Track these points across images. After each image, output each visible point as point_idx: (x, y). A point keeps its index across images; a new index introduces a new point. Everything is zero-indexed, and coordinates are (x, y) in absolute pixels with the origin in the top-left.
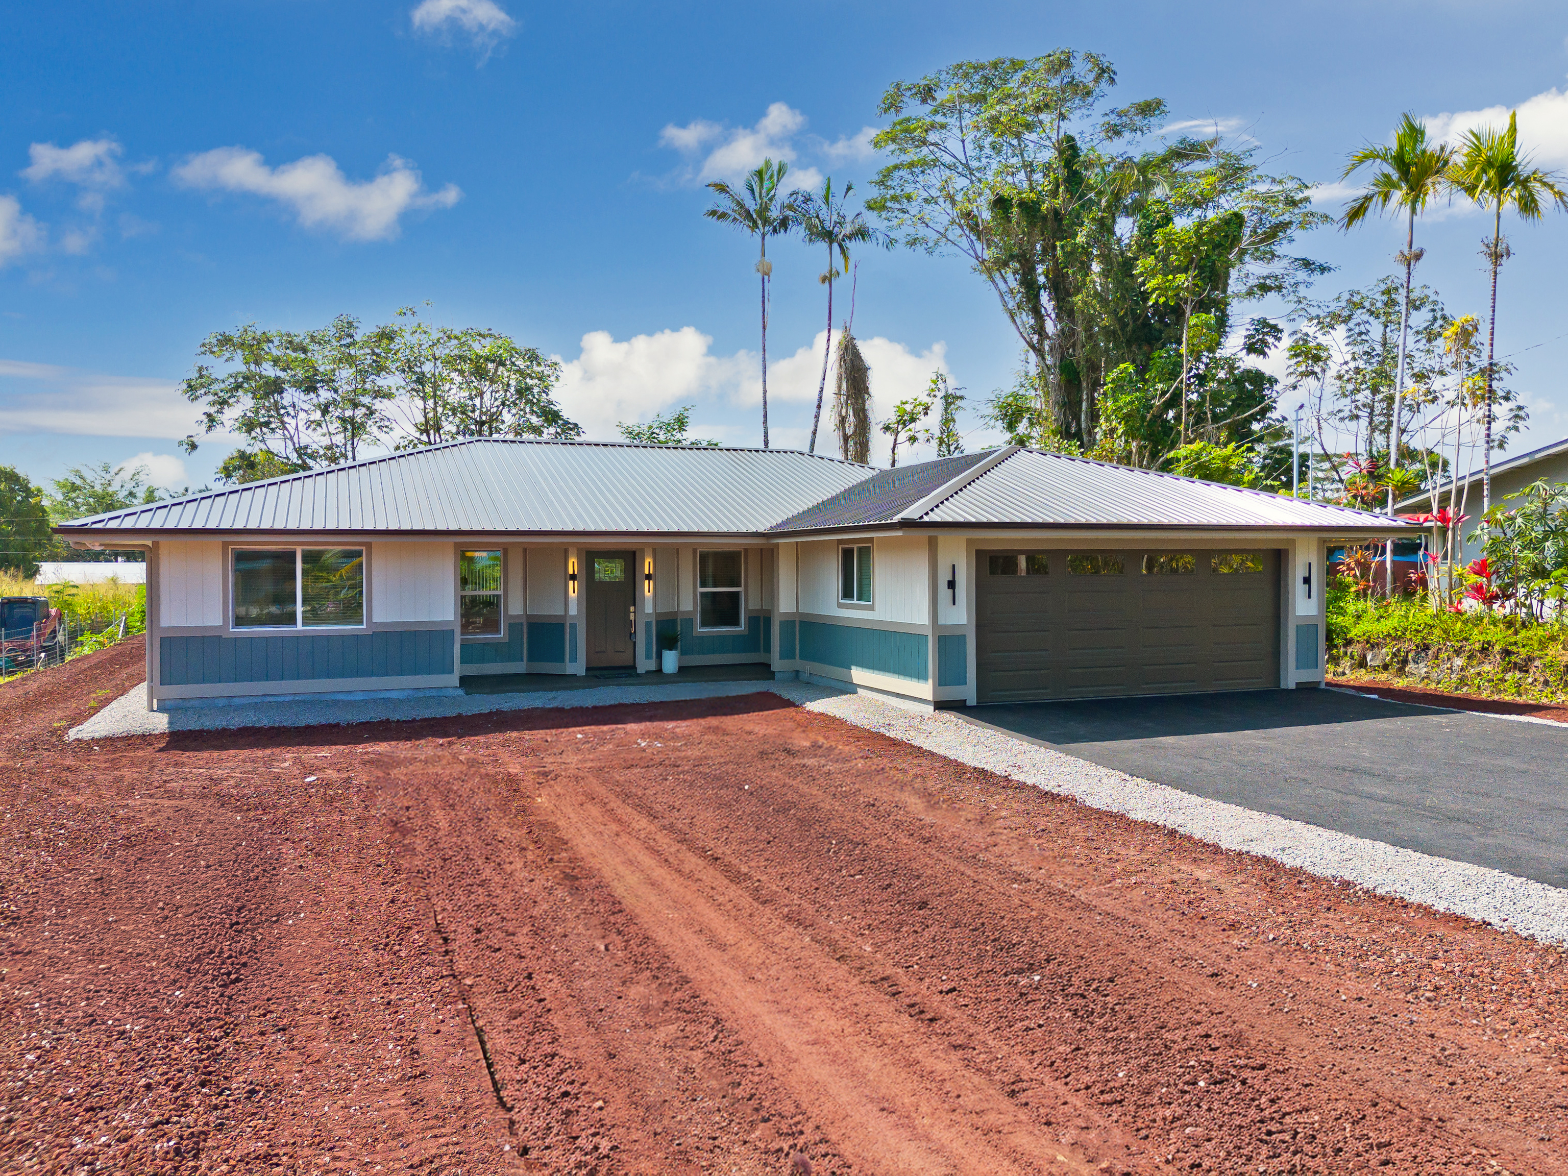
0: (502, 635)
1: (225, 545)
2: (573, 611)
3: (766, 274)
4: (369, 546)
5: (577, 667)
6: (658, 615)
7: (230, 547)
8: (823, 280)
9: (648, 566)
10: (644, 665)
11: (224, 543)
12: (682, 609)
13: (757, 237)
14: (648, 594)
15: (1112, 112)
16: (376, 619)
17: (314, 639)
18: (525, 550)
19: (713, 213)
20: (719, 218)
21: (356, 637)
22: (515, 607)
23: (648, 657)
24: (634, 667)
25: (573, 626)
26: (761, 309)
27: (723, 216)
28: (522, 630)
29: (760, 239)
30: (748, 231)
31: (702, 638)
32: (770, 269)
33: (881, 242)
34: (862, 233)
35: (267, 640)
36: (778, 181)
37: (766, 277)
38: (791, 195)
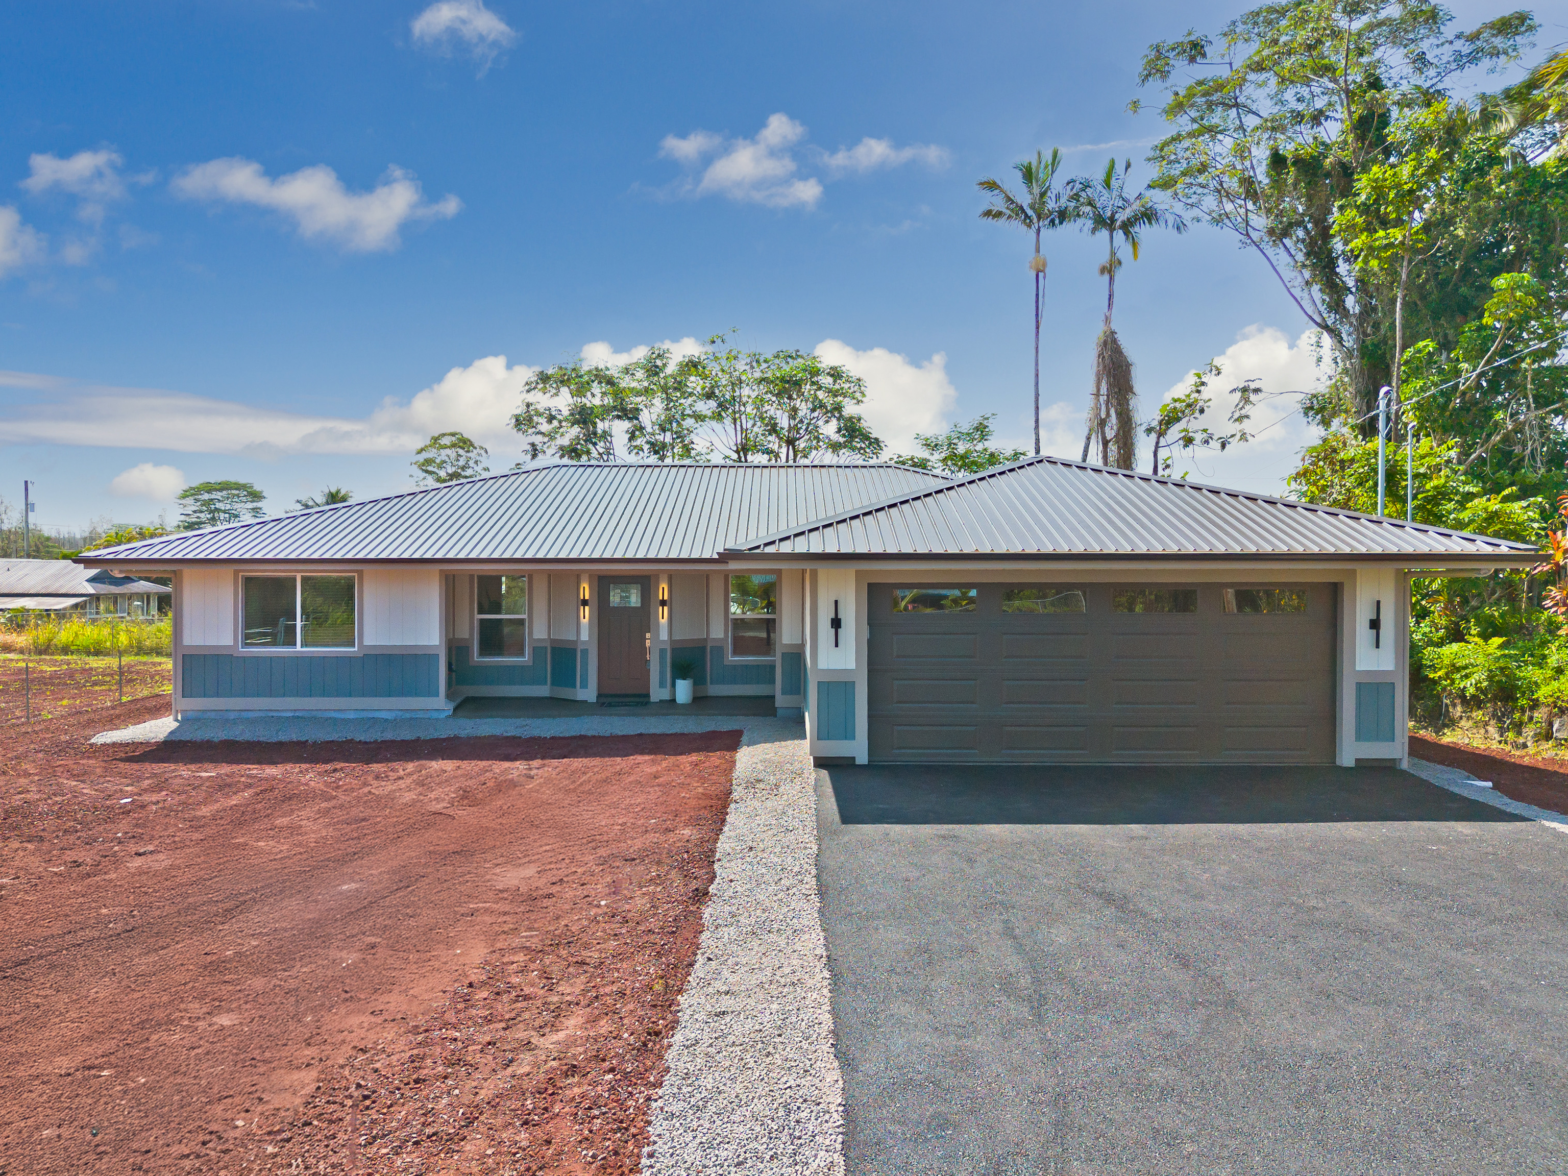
0: (526, 659)
1: (236, 572)
2: (585, 636)
3: (1039, 272)
4: (360, 573)
5: (588, 693)
6: (672, 641)
7: (241, 574)
8: (1103, 270)
9: (663, 590)
10: (658, 694)
11: (235, 571)
12: (713, 635)
13: (1032, 233)
14: (664, 621)
15: (1458, 37)
16: (367, 642)
17: (311, 660)
18: (549, 576)
19: (988, 213)
20: (994, 216)
21: (348, 660)
22: (539, 631)
23: (662, 685)
24: (648, 696)
25: (585, 652)
26: (1034, 308)
27: (999, 214)
28: (546, 654)
29: (1034, 236)
30: (1024, 228)
31: (735, 667)
32: (1044, 265)
33: (1170, 224)
34: (1149, 215)
35: (271, 659)
36: (1053, 172)
37: (1041, 275)
38: (1068, 183)
